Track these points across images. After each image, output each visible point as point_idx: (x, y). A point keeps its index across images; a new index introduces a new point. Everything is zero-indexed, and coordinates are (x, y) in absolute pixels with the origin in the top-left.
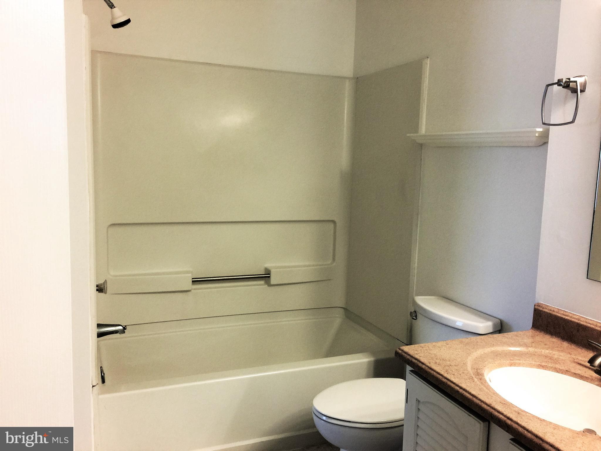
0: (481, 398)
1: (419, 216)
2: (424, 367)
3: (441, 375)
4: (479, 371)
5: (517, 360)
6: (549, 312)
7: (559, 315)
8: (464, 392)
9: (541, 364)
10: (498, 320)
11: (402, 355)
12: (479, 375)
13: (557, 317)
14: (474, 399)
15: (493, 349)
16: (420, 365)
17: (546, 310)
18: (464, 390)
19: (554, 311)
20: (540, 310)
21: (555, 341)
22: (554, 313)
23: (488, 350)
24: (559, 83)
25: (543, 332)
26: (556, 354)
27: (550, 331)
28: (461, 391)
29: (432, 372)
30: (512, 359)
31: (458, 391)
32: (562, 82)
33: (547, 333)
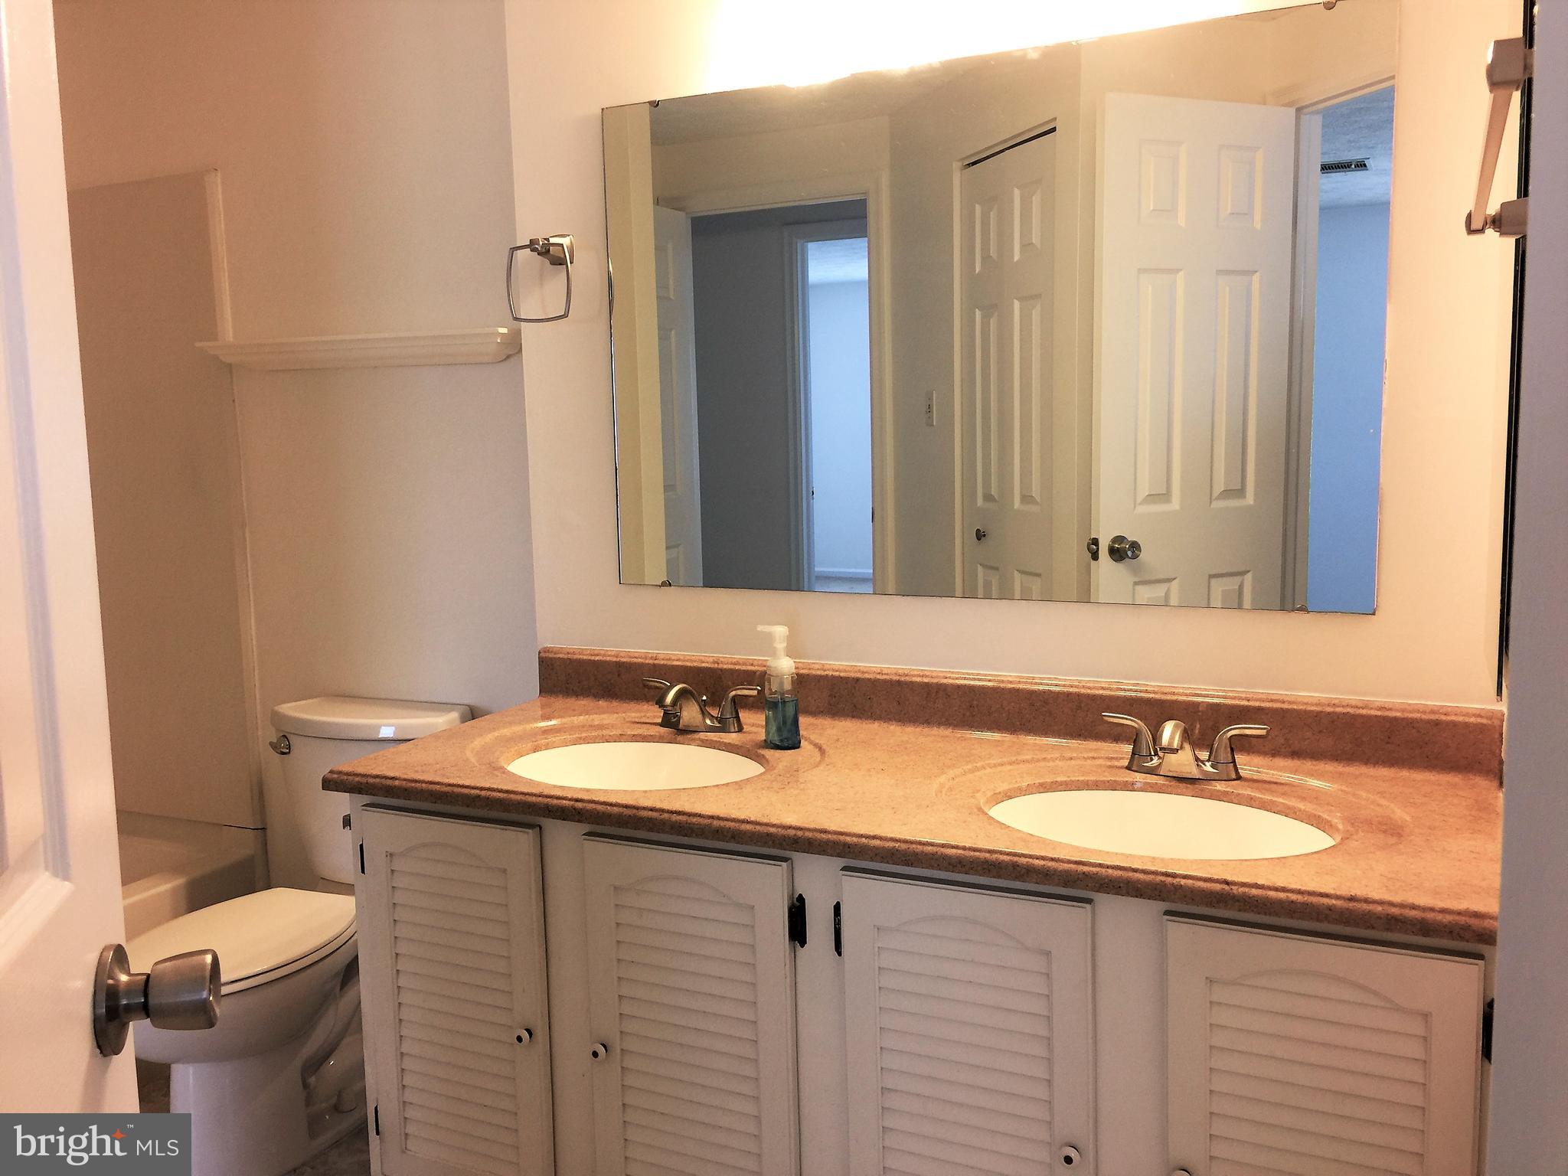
0: (522, 790)
1: (247, 530)
2: (397, 783)
3: (438, 783)
4: (493, 765)
5: (543, 739)
6: (566, 657)
7: (585, 657)
8: (489, 793)
9: (580, 736)
10: (464, 707)
11: (342, 781)
12: (499, 770)
13: (580, 662)
14: (512, 796)
15: (496, 734)
16: (389, 782)
17: (561, 656)
18: (489, 789)
19: (574, 653)
20: (551, 659)
21: (584, 702)
22: (575, 657)
23: (489, 737)
24: (532, 245)
25: (561, 696)
26: (596, 719)
27: (573, 690)
28: (483, 793)
29: (418, 785)
30: (534, 740)
31: (479, 796)
32: (538, 244)
33: (568, 695)
